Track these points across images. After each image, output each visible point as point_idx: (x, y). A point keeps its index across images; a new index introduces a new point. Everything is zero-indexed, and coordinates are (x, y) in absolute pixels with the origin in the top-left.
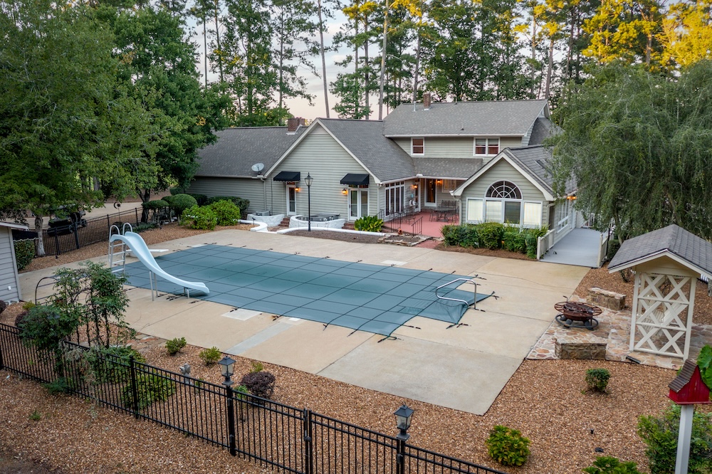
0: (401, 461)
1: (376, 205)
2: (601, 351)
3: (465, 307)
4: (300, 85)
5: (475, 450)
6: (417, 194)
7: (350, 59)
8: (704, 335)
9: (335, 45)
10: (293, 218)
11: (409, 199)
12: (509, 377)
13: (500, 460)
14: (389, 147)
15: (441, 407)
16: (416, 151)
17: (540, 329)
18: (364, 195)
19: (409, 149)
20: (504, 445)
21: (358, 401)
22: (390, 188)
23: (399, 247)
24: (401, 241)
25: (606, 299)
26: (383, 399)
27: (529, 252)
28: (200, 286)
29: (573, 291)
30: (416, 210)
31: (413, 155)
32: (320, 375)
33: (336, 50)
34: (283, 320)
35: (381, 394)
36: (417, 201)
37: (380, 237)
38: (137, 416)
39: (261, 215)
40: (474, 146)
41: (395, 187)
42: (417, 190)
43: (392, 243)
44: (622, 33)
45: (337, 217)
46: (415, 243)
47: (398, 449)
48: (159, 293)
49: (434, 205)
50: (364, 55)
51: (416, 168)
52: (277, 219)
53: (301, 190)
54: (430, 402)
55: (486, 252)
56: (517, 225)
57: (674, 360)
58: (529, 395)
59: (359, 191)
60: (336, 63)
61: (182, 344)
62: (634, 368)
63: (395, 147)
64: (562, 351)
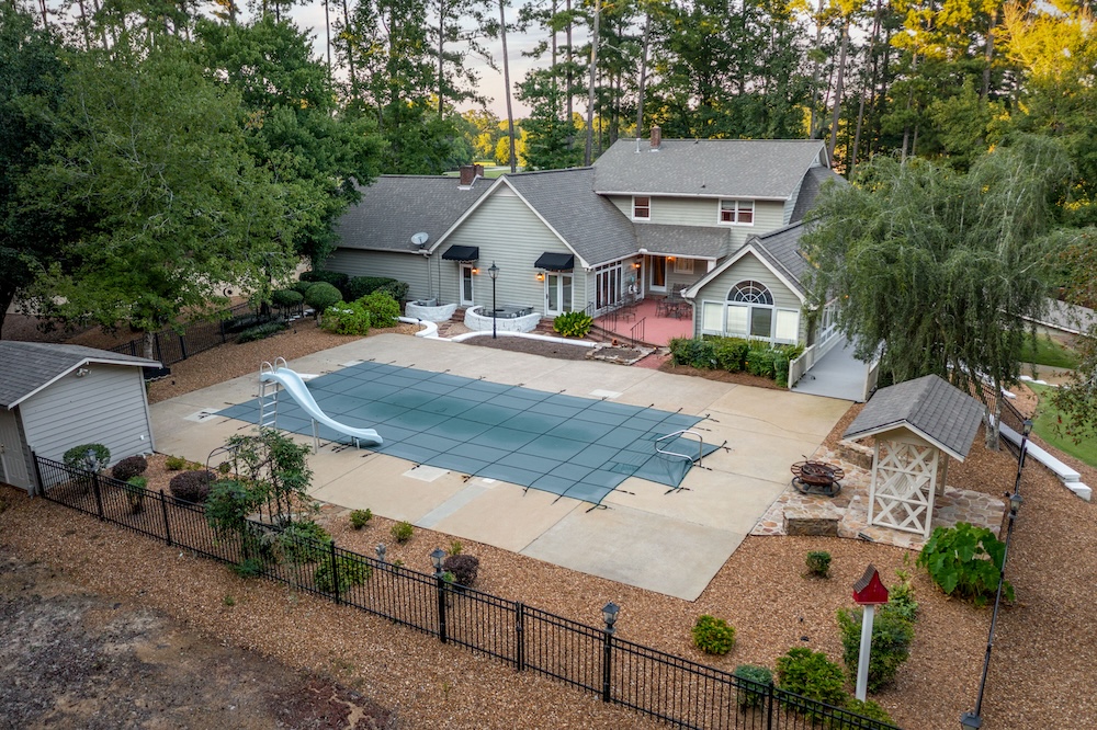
0: (608, 651)
1: (583, 296)
2: (833, 527)
3: (689, 464)
4: (469, 81)
5: (682, 638)
6: (639, 276)
7: (544, 47)
8: (959, 504)
9: (521, 24)
10: (469, 311)
11: (629, 283)
12: (727, 556)
13: (704, 648)
14: (601, 209)
15: (652, 592)
16: (639, 213)
17: (772, 494)
18: (567, 281)
19: (629, 211)
20: (708, 635)
21: (565, 584)
22: (602, 272)
23: (613, 365)
24: (616, 357)
25: (857, 455)
26: (593, 583)
27: (778, 379)
28: (370, 434)
29: (823, 439)
30: (638, 297)
31: (634, 219)
32: (524, 553)
33: (523, 29)
34: (475, 481)
35: (589, 576)
36: (639, 284)
37: (589, 349)
38: (338, 601)
39: (425, 305)
40: (720, 210)
41: (609, 270)
42: (639, 269)
43: (604, 360)
44: (950, 13)
45: (530, 310)
46: (634, 361)
47: (604, 641)
48: (322, 441)
49: (663, 290)
50: (565, 44)
51: (638, 239)
52: (447, 311)
53: (480, 272)
54: (641, 586)
55: (724, 375)
56: (766, 339)
57: (914, 536)
58: (745, 579)
59: (560, 276)
60: (524, 54)
61: (368, 516)
62: (866, 547)
63: (610, 208)
64: (790, 526)
